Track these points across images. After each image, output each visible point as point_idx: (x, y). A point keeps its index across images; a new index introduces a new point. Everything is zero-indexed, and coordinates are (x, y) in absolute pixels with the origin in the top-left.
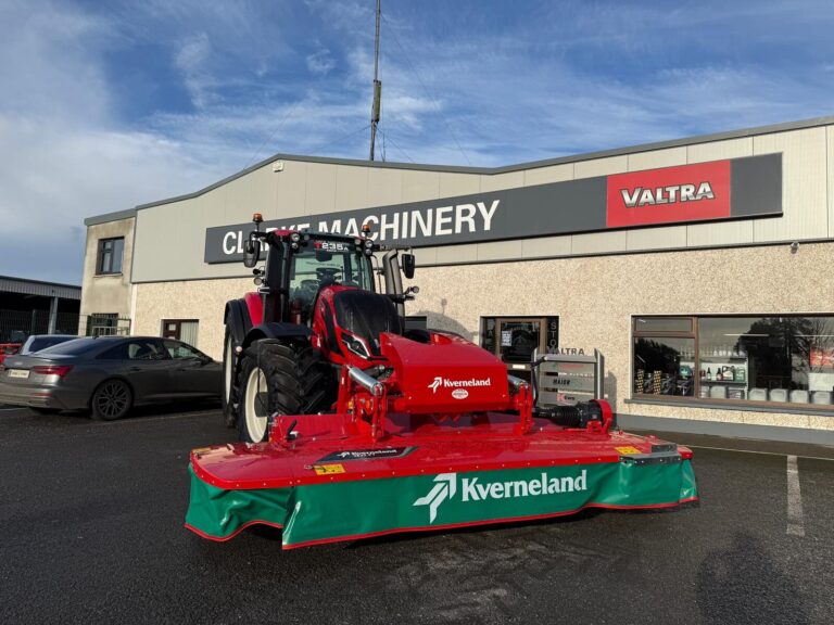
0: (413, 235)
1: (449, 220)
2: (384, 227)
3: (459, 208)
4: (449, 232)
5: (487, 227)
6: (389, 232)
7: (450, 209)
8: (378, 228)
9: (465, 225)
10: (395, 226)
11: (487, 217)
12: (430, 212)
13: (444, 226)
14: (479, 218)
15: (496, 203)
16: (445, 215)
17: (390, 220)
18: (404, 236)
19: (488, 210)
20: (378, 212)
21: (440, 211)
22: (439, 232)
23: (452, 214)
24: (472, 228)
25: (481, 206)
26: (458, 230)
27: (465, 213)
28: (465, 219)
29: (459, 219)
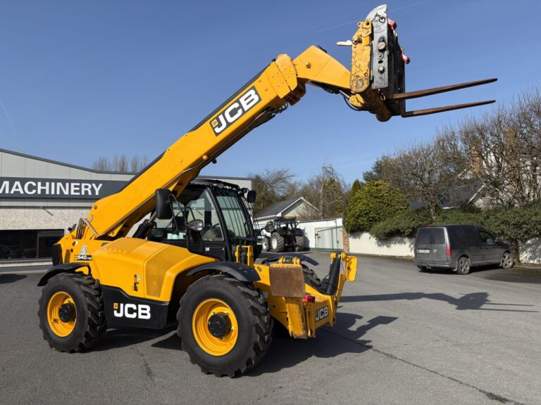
0: (58, 193)
1: (78, 189)
2: (40, 187)
3: (83, 185)
4: (78, 194)
5: (97, 193)
6: (43, 191)
7: (78, 184)
8: (36, 188)
9: (86, 192)
10: (47, 188)
11: (97, 190)
12: (67, 184)
13: (75, 191)
14: (93, 190)
15: (100, 185)
16: (75, 186)
17: (43, 185)
18: (53, 193)
19: (97, 187)
20: (36, 180)
21: (73, 185)
22: (72, 193)
23: (80, 187)
24: (90, 193)
25: (94, 185)
26: (83, 193)
27: (86, 187)
28: (86, 189)
29: (83, 190)
